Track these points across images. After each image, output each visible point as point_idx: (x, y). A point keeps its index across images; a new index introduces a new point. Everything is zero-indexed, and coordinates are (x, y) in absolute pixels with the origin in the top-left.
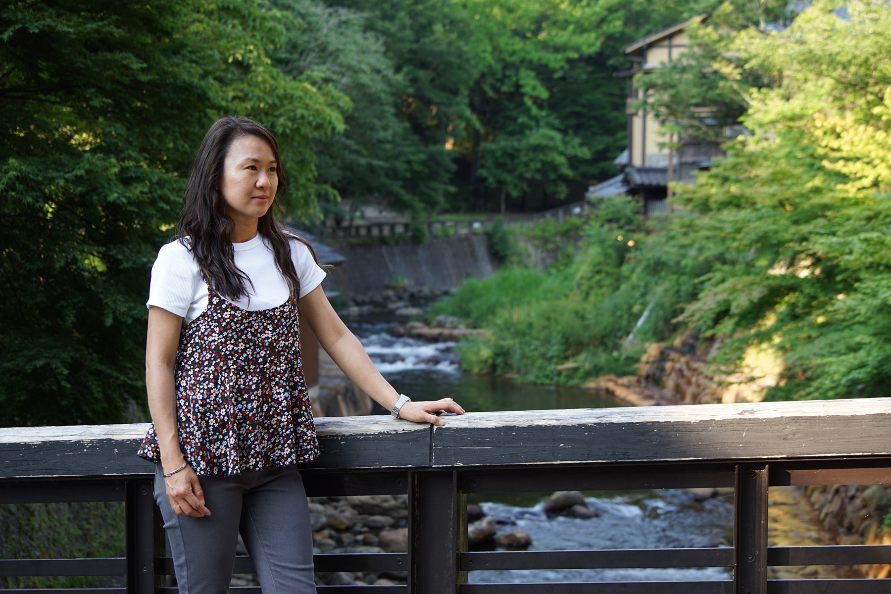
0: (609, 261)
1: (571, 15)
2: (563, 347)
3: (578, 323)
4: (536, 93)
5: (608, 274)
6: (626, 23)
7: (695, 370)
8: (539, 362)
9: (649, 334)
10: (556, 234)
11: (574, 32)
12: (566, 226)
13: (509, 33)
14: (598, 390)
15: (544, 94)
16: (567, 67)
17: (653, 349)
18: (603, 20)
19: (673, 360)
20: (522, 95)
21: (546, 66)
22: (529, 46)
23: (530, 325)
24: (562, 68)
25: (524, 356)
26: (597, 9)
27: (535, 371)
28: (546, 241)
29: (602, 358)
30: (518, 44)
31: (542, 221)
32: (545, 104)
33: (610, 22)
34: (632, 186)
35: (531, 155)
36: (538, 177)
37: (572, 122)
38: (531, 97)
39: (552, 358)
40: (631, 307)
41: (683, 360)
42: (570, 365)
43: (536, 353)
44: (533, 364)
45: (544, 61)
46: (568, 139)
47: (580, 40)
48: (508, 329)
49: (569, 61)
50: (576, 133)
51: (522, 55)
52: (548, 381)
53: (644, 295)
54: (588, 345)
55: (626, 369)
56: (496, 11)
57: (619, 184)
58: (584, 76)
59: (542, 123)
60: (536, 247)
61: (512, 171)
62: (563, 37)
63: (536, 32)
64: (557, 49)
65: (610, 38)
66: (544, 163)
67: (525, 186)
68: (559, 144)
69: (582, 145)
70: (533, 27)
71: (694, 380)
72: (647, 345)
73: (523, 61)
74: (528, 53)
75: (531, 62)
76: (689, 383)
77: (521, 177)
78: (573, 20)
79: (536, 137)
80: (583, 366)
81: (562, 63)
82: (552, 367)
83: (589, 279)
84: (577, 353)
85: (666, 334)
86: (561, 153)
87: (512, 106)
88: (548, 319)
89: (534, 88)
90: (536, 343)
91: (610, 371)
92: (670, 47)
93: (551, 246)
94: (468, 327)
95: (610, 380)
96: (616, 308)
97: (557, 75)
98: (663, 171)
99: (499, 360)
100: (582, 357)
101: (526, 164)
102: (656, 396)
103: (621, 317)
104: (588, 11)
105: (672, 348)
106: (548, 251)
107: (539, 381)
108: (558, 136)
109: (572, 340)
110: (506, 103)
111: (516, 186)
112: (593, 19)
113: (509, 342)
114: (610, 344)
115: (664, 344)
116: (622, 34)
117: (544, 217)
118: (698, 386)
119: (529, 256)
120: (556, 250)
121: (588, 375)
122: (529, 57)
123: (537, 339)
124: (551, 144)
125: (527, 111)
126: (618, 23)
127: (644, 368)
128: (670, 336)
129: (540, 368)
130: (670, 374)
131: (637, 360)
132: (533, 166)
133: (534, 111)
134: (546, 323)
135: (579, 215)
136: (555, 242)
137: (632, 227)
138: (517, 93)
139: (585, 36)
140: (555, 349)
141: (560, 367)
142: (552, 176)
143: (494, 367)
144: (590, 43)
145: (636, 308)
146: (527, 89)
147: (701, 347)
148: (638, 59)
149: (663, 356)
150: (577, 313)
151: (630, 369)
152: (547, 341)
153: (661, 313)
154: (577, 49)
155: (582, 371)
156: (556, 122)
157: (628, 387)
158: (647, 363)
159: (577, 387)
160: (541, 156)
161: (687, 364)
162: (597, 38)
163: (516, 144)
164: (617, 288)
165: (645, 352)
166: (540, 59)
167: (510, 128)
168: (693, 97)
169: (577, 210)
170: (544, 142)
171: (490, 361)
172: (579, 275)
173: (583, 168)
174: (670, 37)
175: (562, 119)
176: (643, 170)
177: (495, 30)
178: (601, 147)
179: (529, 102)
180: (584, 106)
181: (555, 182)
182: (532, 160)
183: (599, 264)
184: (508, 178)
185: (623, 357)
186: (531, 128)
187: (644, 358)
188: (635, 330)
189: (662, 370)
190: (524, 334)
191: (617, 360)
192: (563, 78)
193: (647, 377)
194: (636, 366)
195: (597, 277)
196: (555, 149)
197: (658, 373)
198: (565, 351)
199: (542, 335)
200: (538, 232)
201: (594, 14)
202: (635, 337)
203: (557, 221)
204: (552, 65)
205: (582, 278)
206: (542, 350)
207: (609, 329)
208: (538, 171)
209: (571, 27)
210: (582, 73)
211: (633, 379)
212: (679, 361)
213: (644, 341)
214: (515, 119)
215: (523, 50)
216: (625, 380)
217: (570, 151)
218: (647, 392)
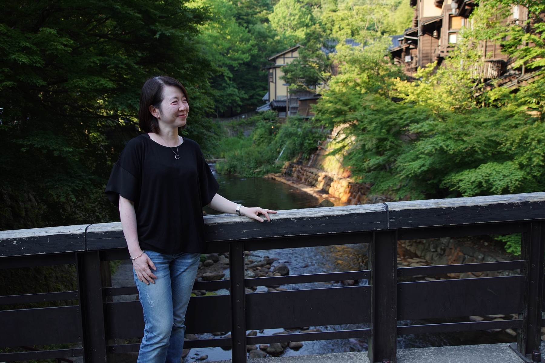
0: (266, 133)
1: (240, 47)
2: (255, 164)
3: (260, 155)
4: (228, 75)
5: (266, 138)
6: (259, 50)
7: (305, 170)
8: (247, 169)
9: (285, 158)
10: (237, 125)
11: (241, 54)
12: (240, 122)
13: (219, 54)
14: (269, 178)
15: (231, 76)
16: (239, 66)
17: (287, 164)
18: (250, 50)
19: (295, 167)
20: (224, 76)
21: (232, 66)
22: (225, 59)
23: (242, 156)
24: (237, 66)
25: (241, 167)
26: (249, 45)
27: (246, 173)
28: (234, 127)
29: (269, 167)
30: (221, 58)
31: (231, 120)
32: (232, 79)
33: (253, 50)
34: (274, 107)
35: (228, 97)
36: (230, 105)
37: (241, 85)
38: (227, 77)
39: (251, 168)
40: (277, 149)
41: (300, 167)
42: (258, 170)
43: (245, 166)
44: (245, 170)
45: (231, 64)
46: (240, 92)
47: (243, 56)
48: (235, 158)
49: (240, 64)
50: (242, 89)
51: (223, 61)
52: (250, 176)
53: (281, 145)
54: (264, 162)
55: (277, 171)
56: (215, 46)
57: (268, 106)
58: (245, 69)
59: (231, 86)
60: (230, 130)
61: (221, 103)
62: (237, 55)
63: (228, 53)
64: (235, 60)
65: (253, 56)
66: (232, 100)
67: (226, 108)
68: (237, 93)
69: (245, 94)
70: (226, 51)
71: (305, 173)
72: (284, 162)
73: (223, 64)
74: (225, 61)
75: (226, 64)
76: (303, 175)
77: (224, 105)
78: (240, 49)
79: (230, 90)
80: (263, 170)
81: (237, 65)
82: (252, 171)
83: (259, 140)
84: (261, 166)
85: (291, 158)
86: (238, 97)
87: (220, 80)
88: (248, 154)
89: (228, 74)
90: (245, 163)
91: (272, 172)
92: (284, 58)
93: (235, 129)
94: (215, 158)
95: (273, 175)
96: (271, 150)
97: (235, 69)
98: (284, 101)
99: (232, 169)
100: (262, 167)
101: (226, 101)
102: (291, 180)
103: (273, 153)
104: (245, 46)
105: (293, 163)
106: (234, 131)
107: (247, 176)
108: (237, 90)
109: (258, 161)
110: (218, 79)
111: (222, 108)
112: (247, 49)
113: (235, 163)
114: (271, 162)
115: (290, 162)
116: (257, 54)
117: (232, 119)
118: (307, 175)
119: (228, 133)
120: (237, 130)
121: (264, 173)
122: (225, 62)
123: (245, 161)
124: (235, 93)
125: (226, 82)
126: (256, 50)
127: (284, 171)
128: (292, 159)
129: (247, 171)
130: (295, 172)
131: (281, 168)
132: (228, 101)
133: (228, 81)
134: (248, 156)
135: (245, 118)
136: (237, 128)
137: (275, 121)
138: (222, 76)
139: (245, 55)
140: (252, 165)
141: (255, 171)
142: (235, 105)
143: (230, 172)
144: (246, 57)
145: (278, 150)
146: (225, 74)
147: (304, 162)
148: (273, 62)
149: (291, 166)
150: (259, 152)
151: (279, 171)
152: (249, 162)
153: (289, 151)
154: (242, 60)
155: (262, 172)
156: (235, 86)
157: (280, 177)
158: (285, 168)
159: (261, 178)
160: (231, 98)
161: (301, 168)
162: (249, 56)
163: (222, 93)
164: (270, 143)
165: (284, 165)
166: (229, 63)
167: (220, 88)
168: (300, 75)
169: (244, 117)
170: (232, 93)
171: (229, 170)
172: (254, 138)
173: (245, 102)
174: (284, 54)
175: (238, 84)
176: (276, 101)
177: (214, 52)
178: (251, 94)
179: (226, 79)
180: (244, 80)
181: (236, 107)
182: (228, 99)
183: (262, 134)
184: (220, 106)
185: (276, 166)
186: (227, 88)
187: (284, 167)
188: (279, 157)
189: (291, 171)
190: (240, 160)
191: (274, 168)
192: (237, 70)
193: (285, 173)
194: (281, 169)
195: (262, 139)
196: (236, 95)
197: (289, 172)
198: (256, 165)
199: (247, 160)
200: (231, 125)
201: (247, 47)
202: (279, 160)
203: (237, 120)
204: (234, 65)
205: (255, 140)
206: (248, 165)
207: (271, 157)
208: (230, 103)
209: (240, 52)
210: (244, 69)
211: (280, 174)
212: (298, 167)
213: (282, 161)
214: (221, 85)
215: (223, 60)
216: (277, 175)
217: (241, 96)
218: (287, 179)
